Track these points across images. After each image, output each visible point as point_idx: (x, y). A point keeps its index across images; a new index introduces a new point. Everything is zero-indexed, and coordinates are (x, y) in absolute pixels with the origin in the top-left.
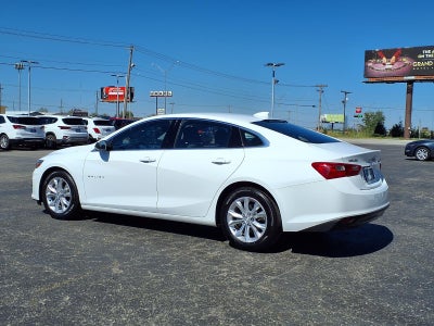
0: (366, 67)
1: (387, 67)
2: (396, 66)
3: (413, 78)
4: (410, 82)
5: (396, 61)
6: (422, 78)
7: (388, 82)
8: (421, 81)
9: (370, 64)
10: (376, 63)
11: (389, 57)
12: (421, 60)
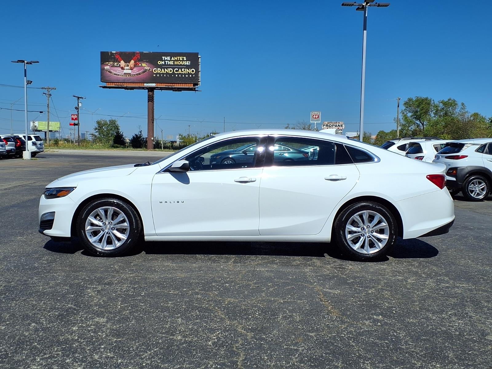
0: (102, 70)
1: (125, 71)
2: (136, 71)
3: (153, 85)
4: (151, 90)
5: (136, 65)
6: (163, 86)
7: (126, 88)
8: (161, 89)
9: (106, 67)
10: (113, 66)
11: (127, 61)
12: (161, 67)
